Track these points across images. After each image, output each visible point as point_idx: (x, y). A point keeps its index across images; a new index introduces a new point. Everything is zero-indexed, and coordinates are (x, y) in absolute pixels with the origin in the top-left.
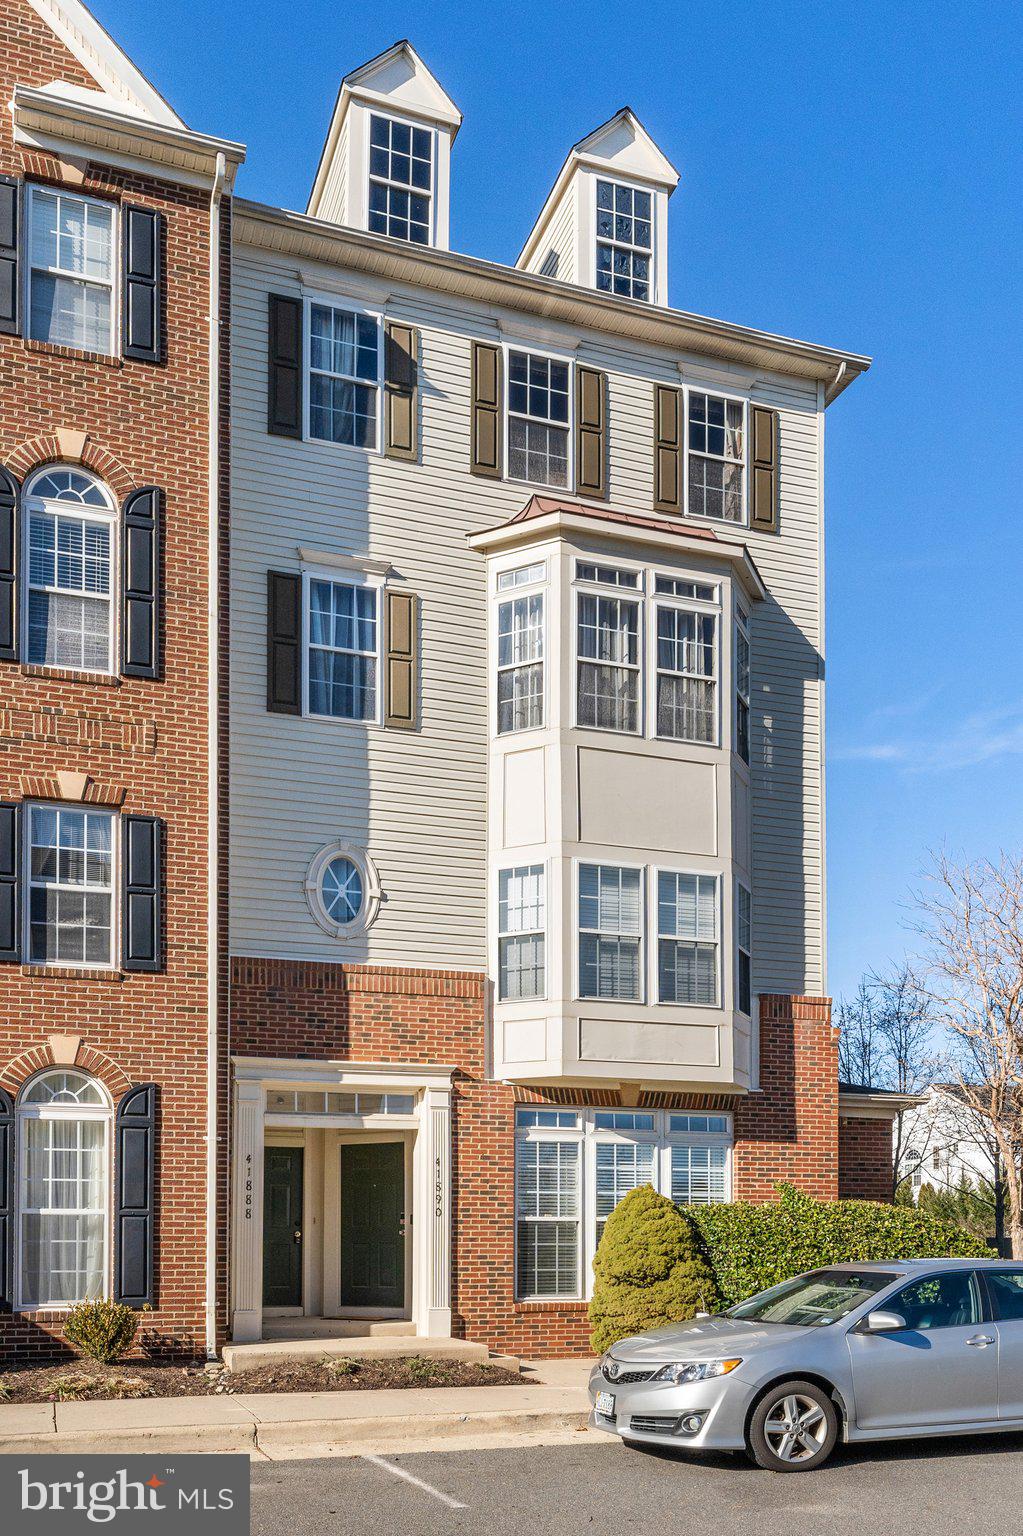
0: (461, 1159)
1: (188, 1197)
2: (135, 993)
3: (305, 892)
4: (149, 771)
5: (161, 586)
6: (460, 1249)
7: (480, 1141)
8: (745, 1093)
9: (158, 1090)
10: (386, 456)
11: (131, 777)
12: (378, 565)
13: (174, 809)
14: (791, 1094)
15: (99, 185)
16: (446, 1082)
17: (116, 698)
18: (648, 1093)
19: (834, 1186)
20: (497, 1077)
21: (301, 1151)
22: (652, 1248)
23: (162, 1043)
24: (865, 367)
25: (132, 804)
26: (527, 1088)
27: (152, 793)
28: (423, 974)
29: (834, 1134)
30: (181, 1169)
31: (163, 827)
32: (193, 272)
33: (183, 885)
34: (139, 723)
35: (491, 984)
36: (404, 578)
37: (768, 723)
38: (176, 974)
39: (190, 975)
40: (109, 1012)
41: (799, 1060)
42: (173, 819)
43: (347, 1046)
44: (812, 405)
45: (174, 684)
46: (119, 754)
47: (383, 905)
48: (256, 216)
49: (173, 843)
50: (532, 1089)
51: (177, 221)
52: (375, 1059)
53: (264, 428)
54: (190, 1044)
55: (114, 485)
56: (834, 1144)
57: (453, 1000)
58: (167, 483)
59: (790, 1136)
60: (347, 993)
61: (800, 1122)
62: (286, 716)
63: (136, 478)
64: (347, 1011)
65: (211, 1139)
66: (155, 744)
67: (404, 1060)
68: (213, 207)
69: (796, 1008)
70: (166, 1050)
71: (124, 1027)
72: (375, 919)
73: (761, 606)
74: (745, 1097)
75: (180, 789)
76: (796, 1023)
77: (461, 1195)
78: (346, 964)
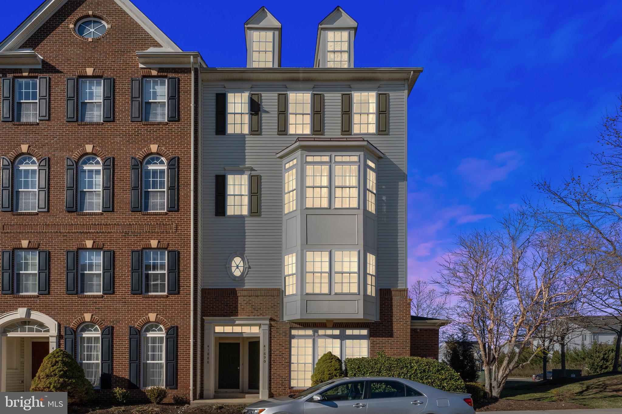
0: (272, 345)
1: (186, 357)
2: (171, 300)
3: (226, 268)
4: (175, 238)
5: (178, 184)
6: (272, 373)
7: (279, 339)
8: (374, 322)
9: (177, 327)
10: (251, 135)
11: (170, 240)
12: (248, 168)
13: (182, 247)
14: (391, 321)
15: (161, 74)
16: (267, 322)
17: (166, 218)
18: (336, 323)
19: (409, 352)
20: (284, 320)
21: (239, 344)
22: (325, 373)
23: (179, 314)
24: (421, 71)
25: (170, 247)
26: (294, 323)
27: (176, 244)
28: (261, 290)
29: (409, 334)
30: (184, 350)
31: (179, 253)
32: (187, 92)
33: (184, 269)
34: (172, 224)
35: (283, 291)
36: (256, 171)
37: (384, 198)
38: (183, 294)
39: (186, 294)
40: (164, 306)
41: (395, 310)
42: (181, 251)
43: (238, 312)
44: (403, 88)
45: (182, 212)
46: (167, 234)
47: (250, 270)
48: (209, 71)
49: (182, 257)
50: (295, 323)
51: (183, 79)
52: (246, 316)
53: (215, 133)
54: (186, 314)
55: (165, 158)
56: (409, 338)
57: (270, 297)
58: (180, 155)
59: (391, 335)
60: (237, 297)
61: (395, 330)
62: (221, 217)
63: (172, 155)
64: (237, 302)
65: (191, 341)
66: (177, 230)
67: (255, 316)
68: (192, 72)
69: (393, 293)
70: (180, 316)
71: (169, 310)
72: (247, 274)
73: (382, 160)
74: (373, 323)
75: (184, 242)
76: (393, 298)
77: (272, 356)
78: (237, 288)
